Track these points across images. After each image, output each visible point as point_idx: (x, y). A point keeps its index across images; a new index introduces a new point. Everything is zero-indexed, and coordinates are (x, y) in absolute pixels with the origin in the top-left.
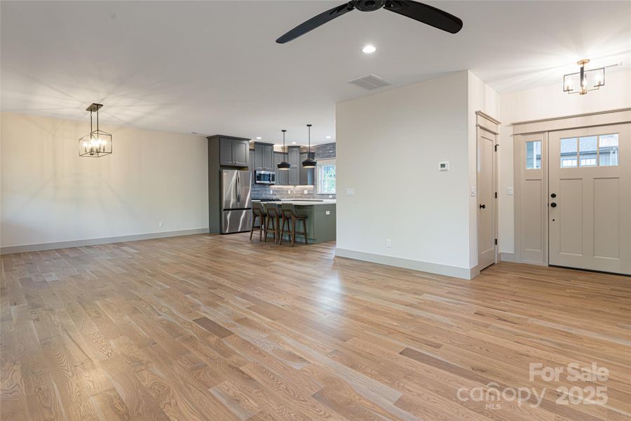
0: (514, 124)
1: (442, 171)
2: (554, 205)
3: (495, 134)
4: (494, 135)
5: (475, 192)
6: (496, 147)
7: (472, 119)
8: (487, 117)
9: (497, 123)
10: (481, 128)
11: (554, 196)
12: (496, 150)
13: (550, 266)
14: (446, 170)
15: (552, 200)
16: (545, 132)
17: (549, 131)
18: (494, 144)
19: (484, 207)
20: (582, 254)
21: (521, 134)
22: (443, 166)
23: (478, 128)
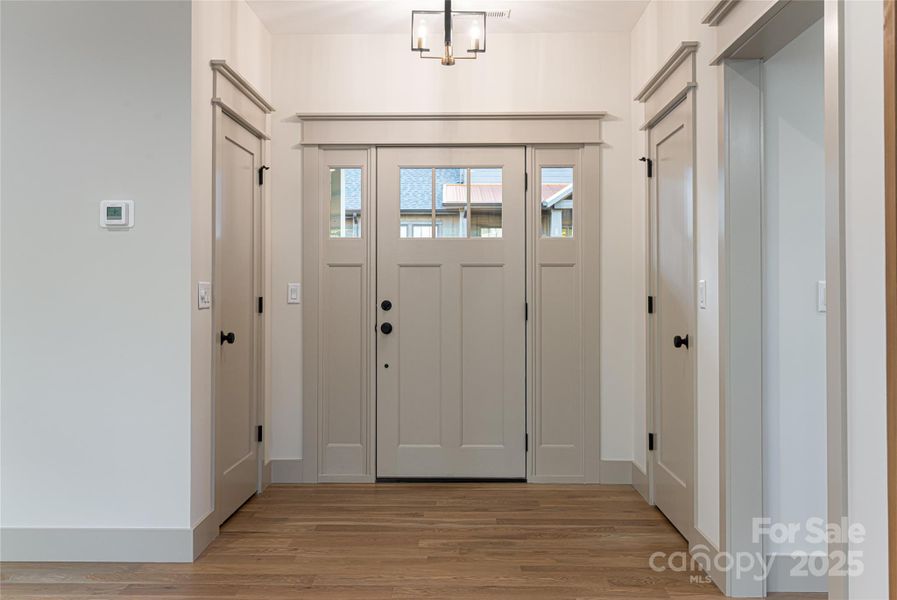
0: (305, 118)
1: (110, 228)
2: (387, 329)
3: (260, 136)
4: (255, 139)
5: (208, 298)
6: (261, 171)
7: (203, 82)
8: (240, 85)
9: (266, 108)
10: (226, 112)
11: (387, 306)
12: (261, 183)
13: (379, 480)
14: (125, 227)
15: (385, 317)
16: (370, 146)
17: (377, 146)
18: (258, 166)
19: (230, 338)
20: (440, 443)
21: (320, 146)
22: (113, 212)
23: (219, 110)
